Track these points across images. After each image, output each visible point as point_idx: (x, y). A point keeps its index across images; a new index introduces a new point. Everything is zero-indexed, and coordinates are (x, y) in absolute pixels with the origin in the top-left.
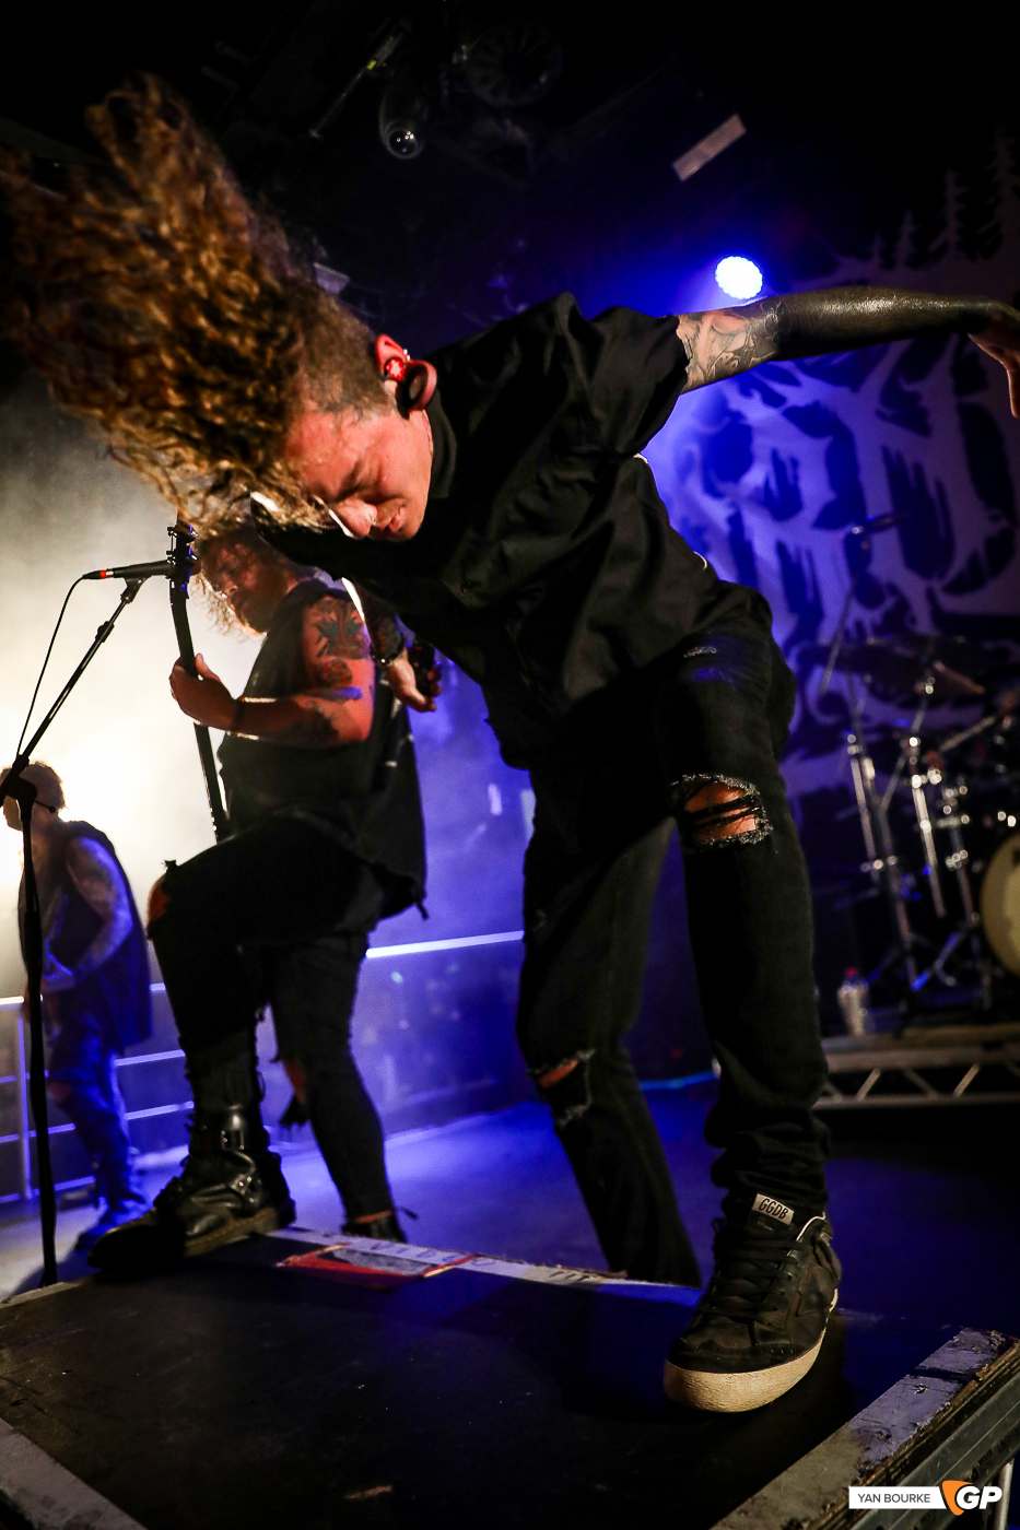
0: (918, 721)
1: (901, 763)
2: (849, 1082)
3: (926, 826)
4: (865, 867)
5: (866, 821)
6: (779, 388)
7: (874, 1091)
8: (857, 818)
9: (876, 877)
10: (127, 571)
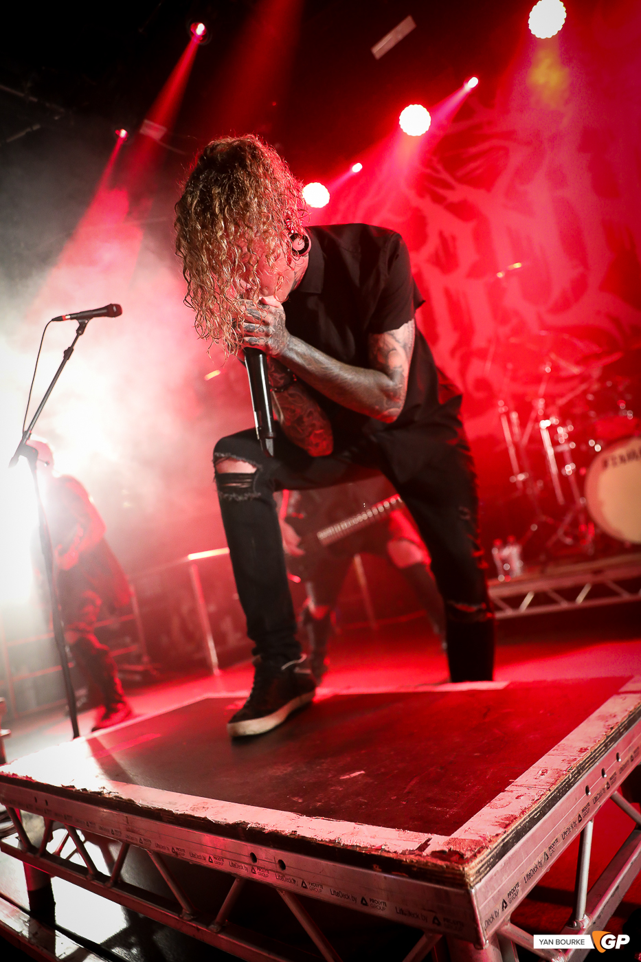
0: (542, 389)
1: (533, 415)
2: (515, 601)
3: (550, 452)
4: (513, 479)
5: (512, 451)
6: (442, 192)
7: (531, 605)
8: (506, 450)
9: (520, 486)
10: (79, 315)
